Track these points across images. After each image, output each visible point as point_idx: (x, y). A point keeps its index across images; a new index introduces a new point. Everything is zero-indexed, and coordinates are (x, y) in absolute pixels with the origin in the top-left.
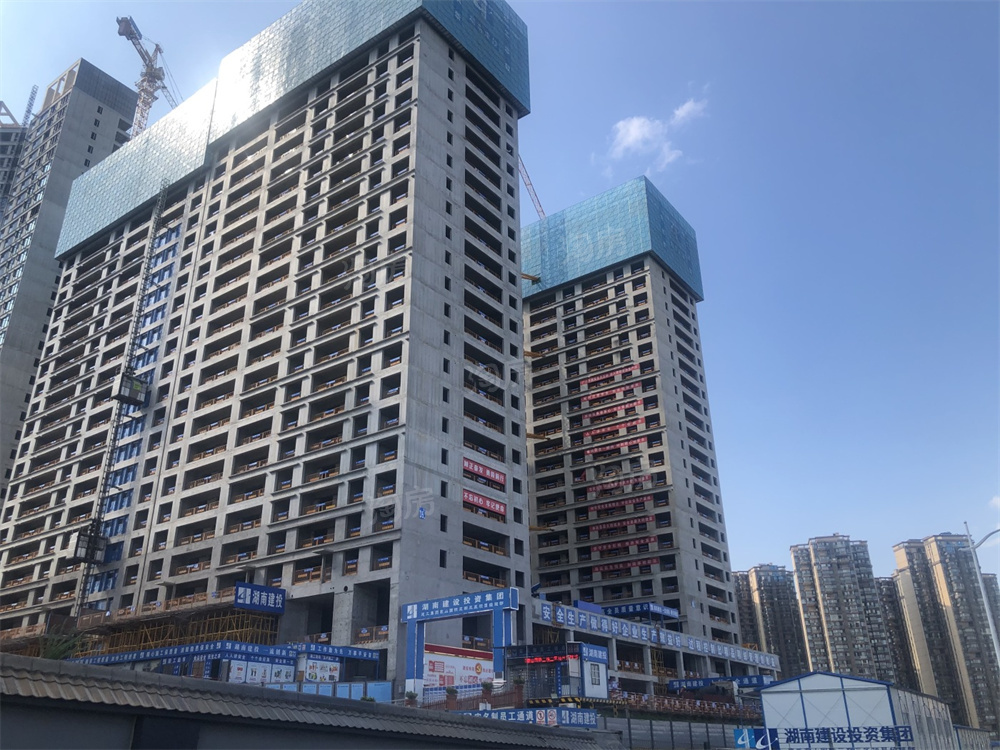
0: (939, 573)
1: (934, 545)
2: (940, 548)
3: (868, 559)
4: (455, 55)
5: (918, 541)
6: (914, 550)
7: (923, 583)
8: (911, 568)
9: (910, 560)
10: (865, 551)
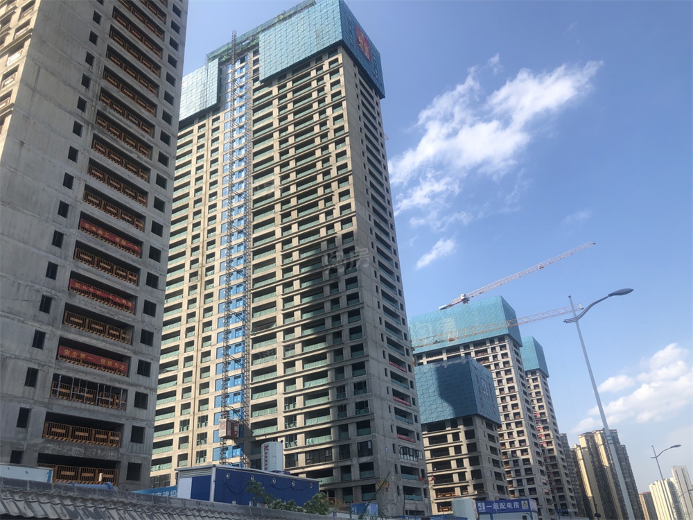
0: (602, 450)
1: (599, 435)
2: (602, 438)
3: (567, 443)
5: (591, 433)
6: (589, 438)
7: (595, 455)
8: (588, 447)
9: (588, 443)
10: (566, 439)
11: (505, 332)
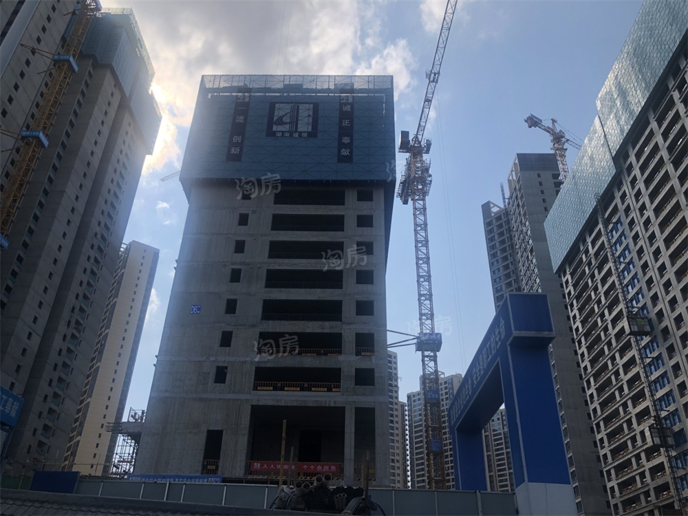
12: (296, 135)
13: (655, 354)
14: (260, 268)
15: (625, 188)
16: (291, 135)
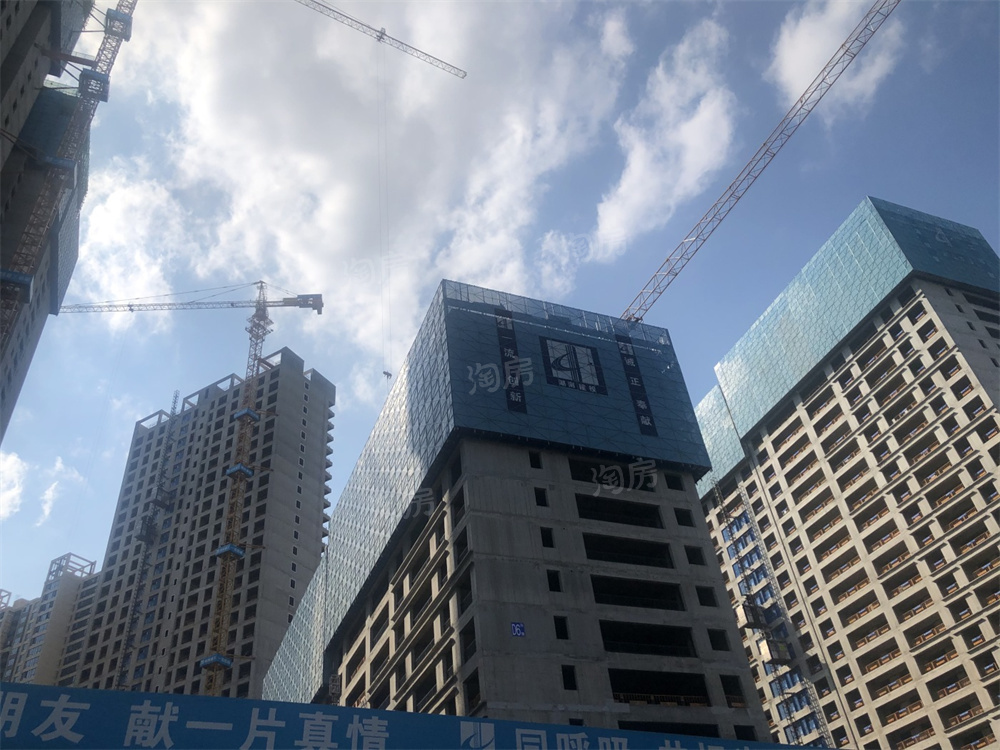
4: (951, 290)
11: (902, 269)
12: (583, 387)
13: (797, 688)
14: (582, 572)
15: (754, 477)
16: (577, 387)
